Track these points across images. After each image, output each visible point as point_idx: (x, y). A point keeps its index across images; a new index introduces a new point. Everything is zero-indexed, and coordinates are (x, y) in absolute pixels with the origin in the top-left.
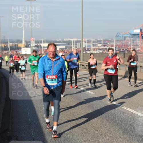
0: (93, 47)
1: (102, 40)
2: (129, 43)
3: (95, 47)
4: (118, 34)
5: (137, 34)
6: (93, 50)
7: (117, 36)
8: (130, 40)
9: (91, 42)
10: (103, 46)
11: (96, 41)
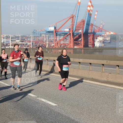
0: (12, 43)
1: (20, 36)
2: (45, 39)
3: (13, 43)
4: (34, 31)
5: (51, 31)
6: (11, 45)
7: (34, 33)
8: (46, 37)
9: (10, 38)
10: (21, 42)
11: (14, 37)
